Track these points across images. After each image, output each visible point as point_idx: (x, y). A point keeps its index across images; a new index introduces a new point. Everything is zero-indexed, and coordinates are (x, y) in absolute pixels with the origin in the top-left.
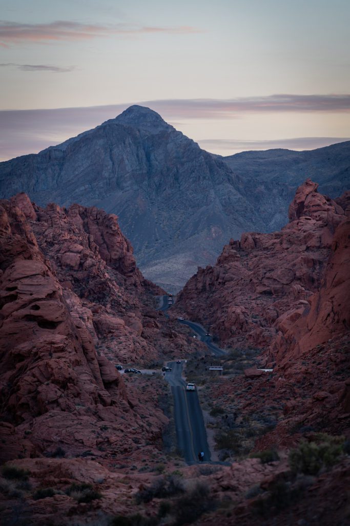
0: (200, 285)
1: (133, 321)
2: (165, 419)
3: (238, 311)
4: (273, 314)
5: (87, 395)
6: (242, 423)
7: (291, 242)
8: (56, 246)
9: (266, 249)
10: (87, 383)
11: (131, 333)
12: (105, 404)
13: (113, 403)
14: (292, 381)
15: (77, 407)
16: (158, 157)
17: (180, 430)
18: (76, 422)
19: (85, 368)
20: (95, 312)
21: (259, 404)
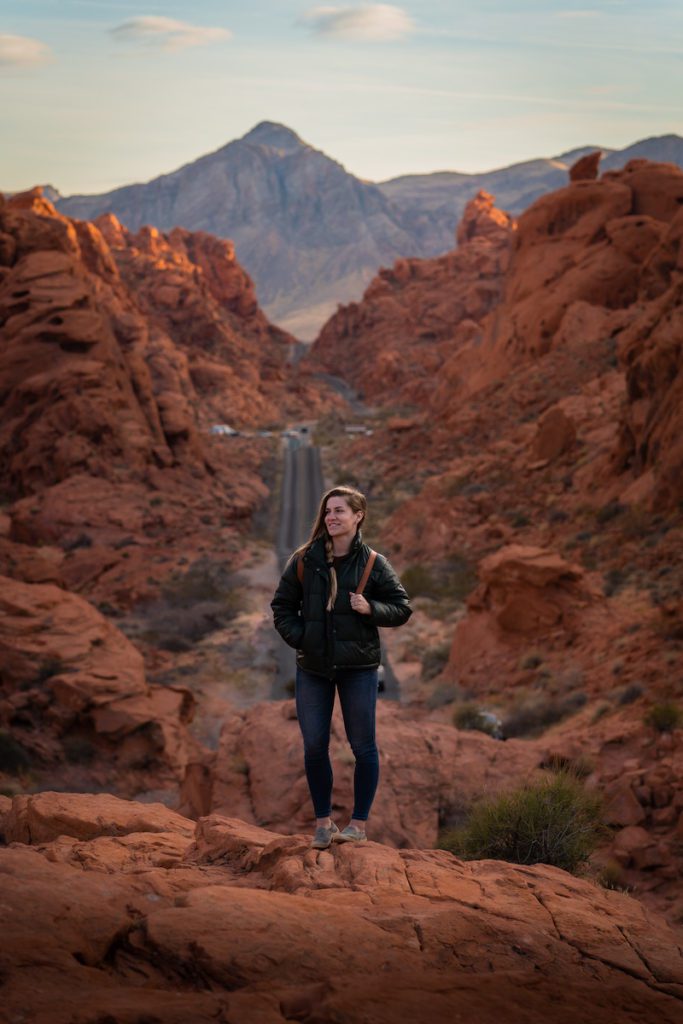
0: (340, 328)
1: (246, 370)
2: (264, 490)
3: (390, 357)
4: (434, 359)
5: (134, 453)
6: (380, 494)
7: (458, 269)
8: (148, 280)
9: (427, 279)
10: (134, 432)
11: (241, 385)
12: (161, 464)
13: (175, 465)
14: (457, 433)
15: (117, 471)
16: (295, 183)
17: (287, 506)
18: (112, 493)
19: (134, 411)
20: (192, 358)
21: (408, 468)
